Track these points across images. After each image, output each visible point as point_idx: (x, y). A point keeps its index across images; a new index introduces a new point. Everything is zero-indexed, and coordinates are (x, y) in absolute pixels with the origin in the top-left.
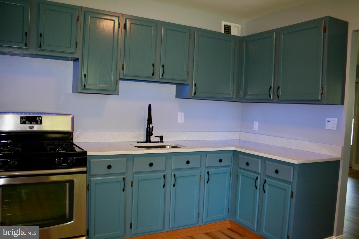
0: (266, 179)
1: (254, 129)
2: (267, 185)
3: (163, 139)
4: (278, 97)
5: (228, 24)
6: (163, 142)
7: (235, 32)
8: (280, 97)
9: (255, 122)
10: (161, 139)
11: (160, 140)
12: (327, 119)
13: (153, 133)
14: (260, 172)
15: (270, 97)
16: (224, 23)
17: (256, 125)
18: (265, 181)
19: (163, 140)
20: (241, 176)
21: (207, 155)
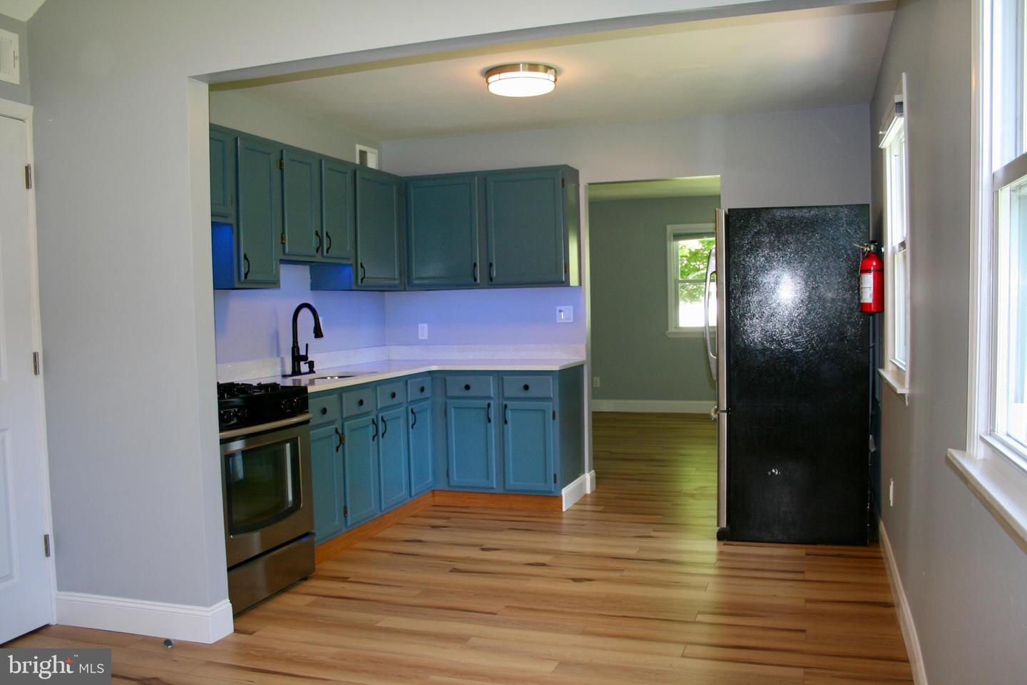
0: (505, 403)
1: (420, 338)
2: (510, 411)
3: (313, 367)
4: (491, 280)
5: (364, 148)
6: (314, 372)
7: (372, 163)
8: (494, 280)
9: (420, 325)
10: (309, 367)
11: (308, 370)
12: (558, 308)
13: (309, 355)
14: (492, 396)
15: (475, 280)
16: (359, 147)
17: (424, 331)
18: (506, 406)
19: (314, 369)
20: (453, 409)
21: (409, 382)
